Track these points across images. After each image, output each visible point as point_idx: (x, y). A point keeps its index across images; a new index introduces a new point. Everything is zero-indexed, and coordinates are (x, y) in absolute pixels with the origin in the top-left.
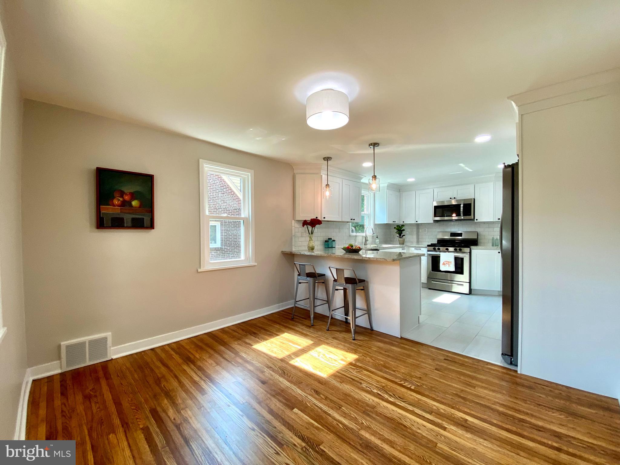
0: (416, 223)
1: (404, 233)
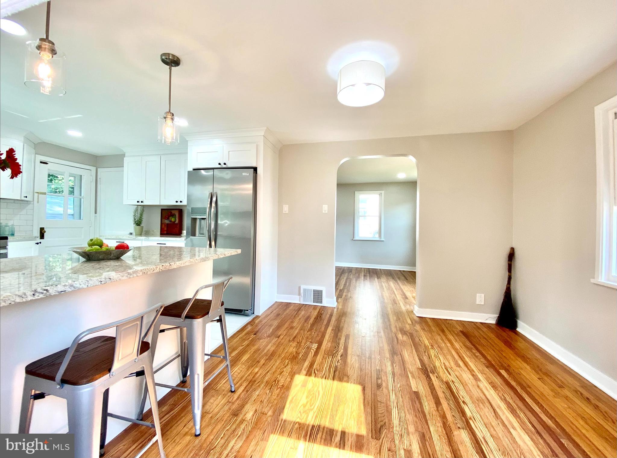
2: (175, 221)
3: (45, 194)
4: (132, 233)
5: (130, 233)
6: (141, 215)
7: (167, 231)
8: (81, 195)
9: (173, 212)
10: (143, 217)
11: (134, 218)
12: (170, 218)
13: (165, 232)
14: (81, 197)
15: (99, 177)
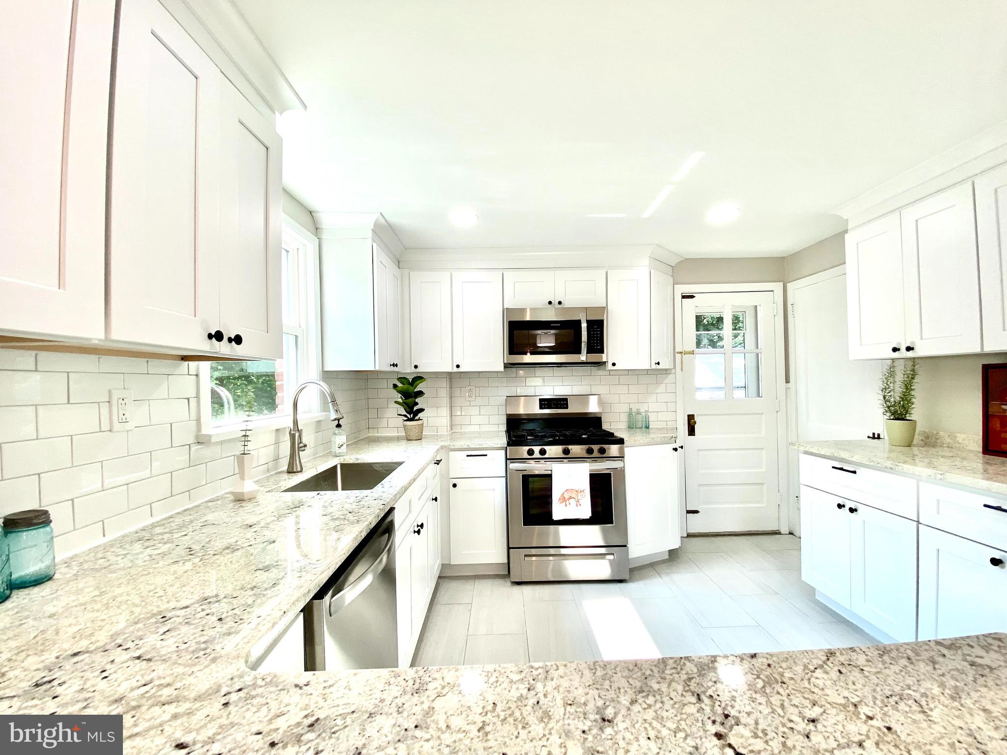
0: (456, 370)
1: (421, 402)
3: (692, 353)
4: (879, 435)
5: (874, 434)
6: (908, 387)
8: (757, 348)
10: (913, 393)
11: (884, 397)
14: (757, 351)
15: (790, 301)
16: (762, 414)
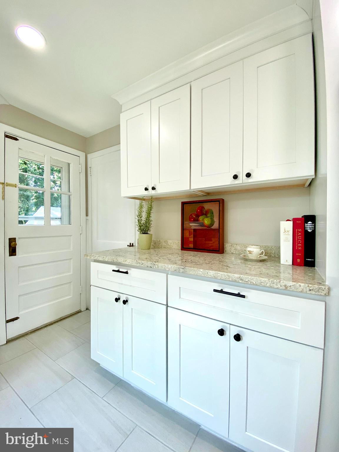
2: (212, 224)
3: (15, 186)
4: (133, 244)
5: (130, 244)
6: (149, 214)
7: (195, 242)
9: (207, 206)
10: (151, 219)
11: (138, 221)
12: (201, 218)
13: (191, 246)
14: (69, 193)
15: (89, 166)
16: (71, 236)
